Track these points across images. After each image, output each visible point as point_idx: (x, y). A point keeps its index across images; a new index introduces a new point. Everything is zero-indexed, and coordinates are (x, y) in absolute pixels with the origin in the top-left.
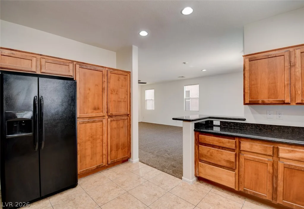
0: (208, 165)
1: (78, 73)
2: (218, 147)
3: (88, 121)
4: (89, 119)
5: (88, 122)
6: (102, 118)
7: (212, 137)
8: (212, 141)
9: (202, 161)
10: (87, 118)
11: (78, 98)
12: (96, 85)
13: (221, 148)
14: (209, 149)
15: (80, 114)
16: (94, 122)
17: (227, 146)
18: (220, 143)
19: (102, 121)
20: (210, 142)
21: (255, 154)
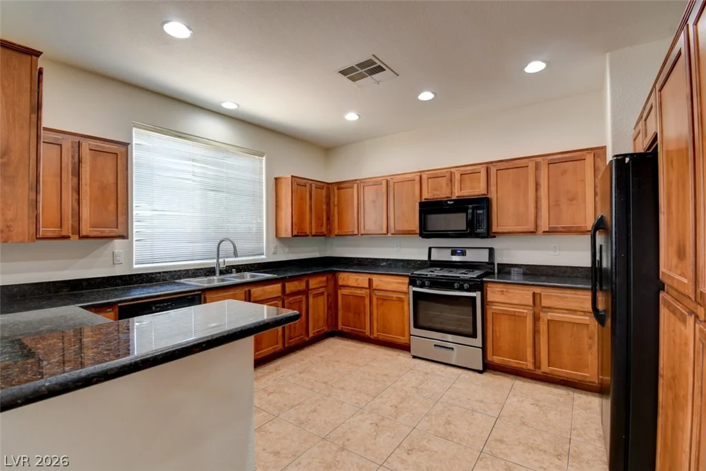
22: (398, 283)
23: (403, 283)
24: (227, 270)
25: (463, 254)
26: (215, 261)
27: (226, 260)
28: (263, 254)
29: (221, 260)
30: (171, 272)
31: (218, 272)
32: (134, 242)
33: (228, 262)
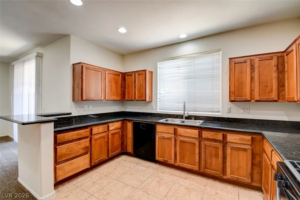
0: (66, 163)
2: (76, 140)
7: (71, 133)
8: (72, 136)
9: (60, 163)
13: (78, 140)
14: (68, 146)
17: (84, 135)
18: (78, 135)
20: (70, 138)
21: (99, 134)
24: (189, 118)
26: (183, 112)
27: (189, 112)
28: (219, 112)
29: (186, 112)
30: (168, 114)
31: (184, 118)
32: (158, 102)
33: (190, 114)
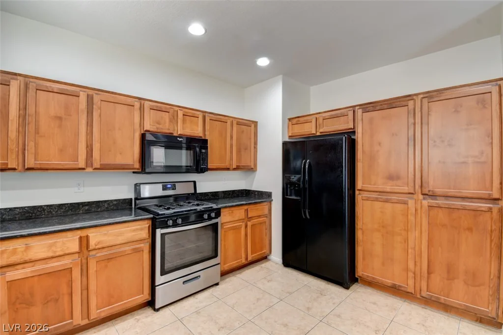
1: (361, 122)
3: (377, 198)
4: (379, 195)
5: (377, 200)
6: (407, 198)
10: (377, 192)
11: (360, 160)
12: (393, 134)
15: (363, 184)
16: (387, 201)
19: (406, 203)
22: (134, 230)
23: (141, 229)
25: (174, 188)
